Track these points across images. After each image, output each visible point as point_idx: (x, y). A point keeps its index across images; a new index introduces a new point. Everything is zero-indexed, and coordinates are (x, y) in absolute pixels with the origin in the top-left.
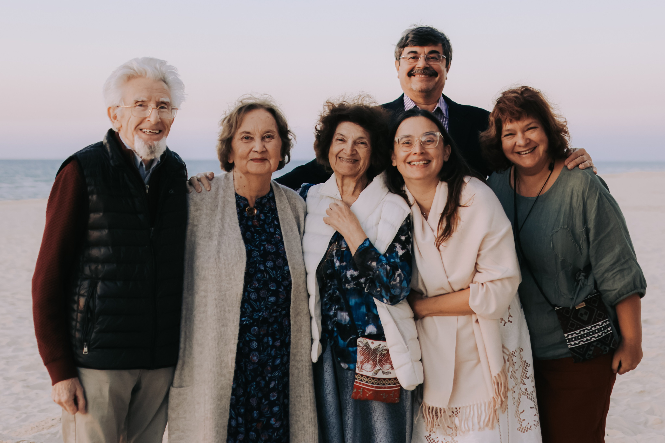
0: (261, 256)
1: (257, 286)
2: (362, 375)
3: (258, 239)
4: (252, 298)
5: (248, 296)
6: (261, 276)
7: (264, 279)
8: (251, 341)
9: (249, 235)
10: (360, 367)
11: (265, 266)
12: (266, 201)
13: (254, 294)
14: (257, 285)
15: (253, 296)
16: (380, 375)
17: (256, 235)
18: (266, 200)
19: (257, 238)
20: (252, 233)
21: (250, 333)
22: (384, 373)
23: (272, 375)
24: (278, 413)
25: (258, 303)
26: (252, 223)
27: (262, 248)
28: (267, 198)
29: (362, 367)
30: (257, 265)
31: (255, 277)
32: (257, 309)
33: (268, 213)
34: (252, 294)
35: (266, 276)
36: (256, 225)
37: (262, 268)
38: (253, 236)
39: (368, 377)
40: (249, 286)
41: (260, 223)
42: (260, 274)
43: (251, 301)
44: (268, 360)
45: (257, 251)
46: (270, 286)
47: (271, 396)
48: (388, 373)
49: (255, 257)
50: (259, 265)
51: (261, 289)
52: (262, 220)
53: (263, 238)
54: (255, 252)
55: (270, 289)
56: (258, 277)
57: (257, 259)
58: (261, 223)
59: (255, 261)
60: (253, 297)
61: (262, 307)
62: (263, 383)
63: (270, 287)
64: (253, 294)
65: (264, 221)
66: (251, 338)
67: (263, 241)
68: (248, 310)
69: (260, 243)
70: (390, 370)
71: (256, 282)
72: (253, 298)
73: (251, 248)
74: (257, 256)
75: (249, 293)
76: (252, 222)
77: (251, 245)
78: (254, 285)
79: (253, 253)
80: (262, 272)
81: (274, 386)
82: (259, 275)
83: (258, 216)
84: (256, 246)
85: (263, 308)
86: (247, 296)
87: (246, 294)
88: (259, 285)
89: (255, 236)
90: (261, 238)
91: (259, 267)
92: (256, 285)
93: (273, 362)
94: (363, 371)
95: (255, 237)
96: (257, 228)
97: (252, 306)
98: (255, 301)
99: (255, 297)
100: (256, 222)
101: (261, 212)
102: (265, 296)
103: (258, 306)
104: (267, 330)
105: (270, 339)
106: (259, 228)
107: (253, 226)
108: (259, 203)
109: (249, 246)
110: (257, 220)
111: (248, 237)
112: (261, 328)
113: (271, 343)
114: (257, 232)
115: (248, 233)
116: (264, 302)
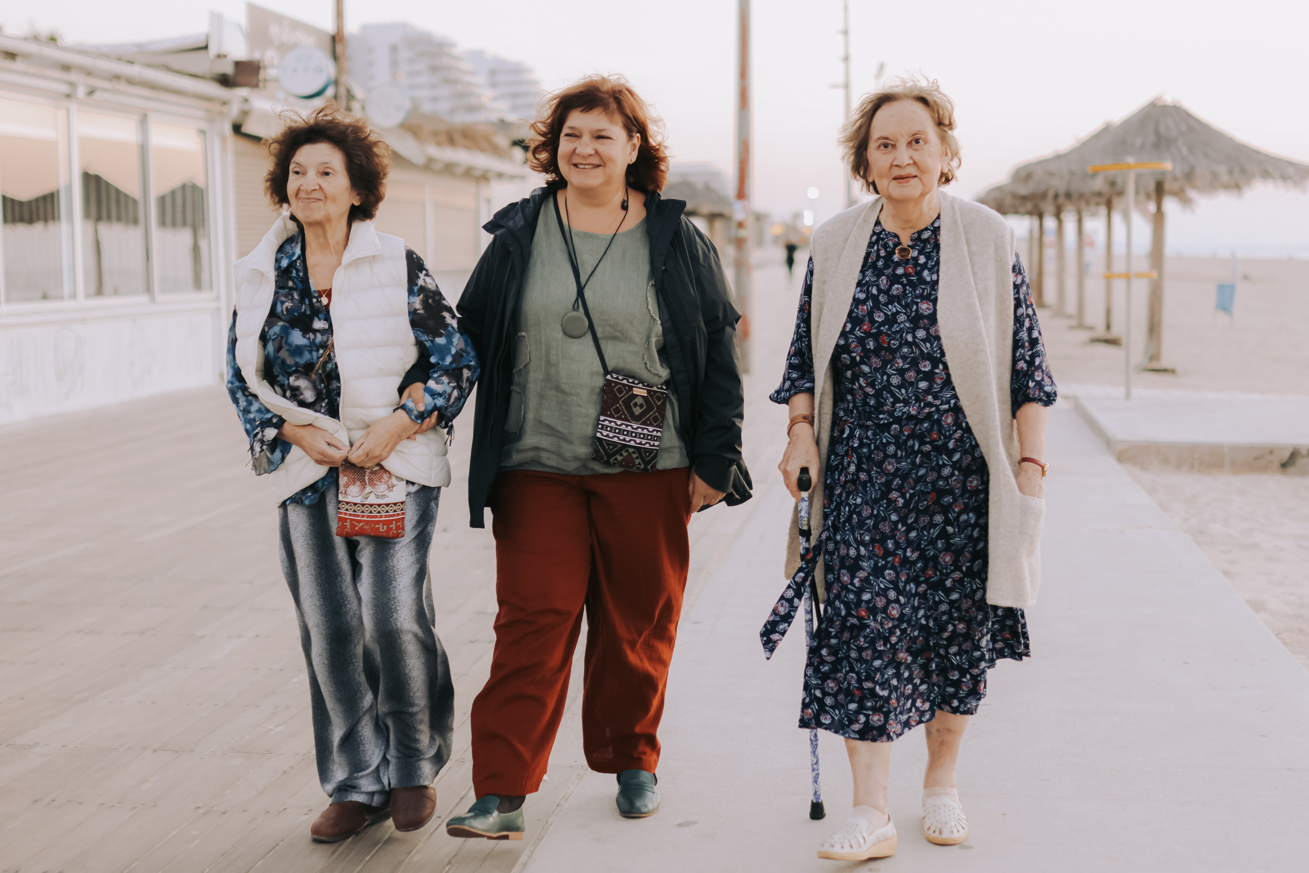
0: (910, 320)
1: (902, 367)
2: (348, 503)
3: (910, 295)
5: (888, 380)
6: (908, 350)
7: (912, 356)
8: (888, 443)
9: (898, 289)
10: (344, 492)
11: (914, 337)
13: (896, 377)
16: (372, 500)
18: (928, 234)
19: (910, 292)
20: (904, 286)
21: (889, 434)
22: (377, 497)
23: (915, 491)
25: (903, 391)
26: (905, 270)
27: (915, 307)
28: (930, 230)
29: (346, 491)
31: (900, 352)
32: (901, 399)
33: (932, 252)
34: (893, 377)
35: (914, 351)
36: (910, 273)
37: (910, 338)
38: (905, 290)
39: (355, 504)
40: (889, 366)
41: (916, 269)
42: (906, 346)
43: (892, 388)
44: (911, 470)
45: (905, 314)
46: (921, 366)
48: (384, 496)
49: (902, 322)
50: (906, 334)
51: (908, 370)
52: (920, 265)
53: (917, 292)
54: (901, 315)
55: (921, 369)
56: (903, 351)
57: (905, 325)
58: (919, 268)
59: (901, 328)
60: (894, 381)
65: (924, 266)
67: (917, 297)
68: (888, 401)
70: (386, 493)
71: (900, 361)
73: (897, 310)
74: (904, 321)
75: (889, 376)
76: (905, 268)
77: (899, 303)
78: (896, 365)
79: (899, 317)
80: (909, 344)
82: (905, 350)
83: (916, 259)
84: (906, 306)
85: (910, 397)
86: (885, 381)
87: (885, 378)
88: (904, 365)
89: (907, 290)
90: (915, 292)
93: (917, 472)
94: (348, 496)
95: (907, 292)
96: (912, 279)
97: (893, 395)
98: (899, 387)
99: (899, 382)
100: (911, 268)
101: (920, 253)
102: (913, 380)
103: (902, 394)
104: (913, 430)
105: (916, 442)
106: (914, 277)
107: (906, 275)
108: (916, 239)
109: (895, 306)
110: (913, 265)
111: (895, 293)
112: (905, 426)
113: (916, 447)
114: (910, 283)
115: (896, 286)
116: (912, 388)
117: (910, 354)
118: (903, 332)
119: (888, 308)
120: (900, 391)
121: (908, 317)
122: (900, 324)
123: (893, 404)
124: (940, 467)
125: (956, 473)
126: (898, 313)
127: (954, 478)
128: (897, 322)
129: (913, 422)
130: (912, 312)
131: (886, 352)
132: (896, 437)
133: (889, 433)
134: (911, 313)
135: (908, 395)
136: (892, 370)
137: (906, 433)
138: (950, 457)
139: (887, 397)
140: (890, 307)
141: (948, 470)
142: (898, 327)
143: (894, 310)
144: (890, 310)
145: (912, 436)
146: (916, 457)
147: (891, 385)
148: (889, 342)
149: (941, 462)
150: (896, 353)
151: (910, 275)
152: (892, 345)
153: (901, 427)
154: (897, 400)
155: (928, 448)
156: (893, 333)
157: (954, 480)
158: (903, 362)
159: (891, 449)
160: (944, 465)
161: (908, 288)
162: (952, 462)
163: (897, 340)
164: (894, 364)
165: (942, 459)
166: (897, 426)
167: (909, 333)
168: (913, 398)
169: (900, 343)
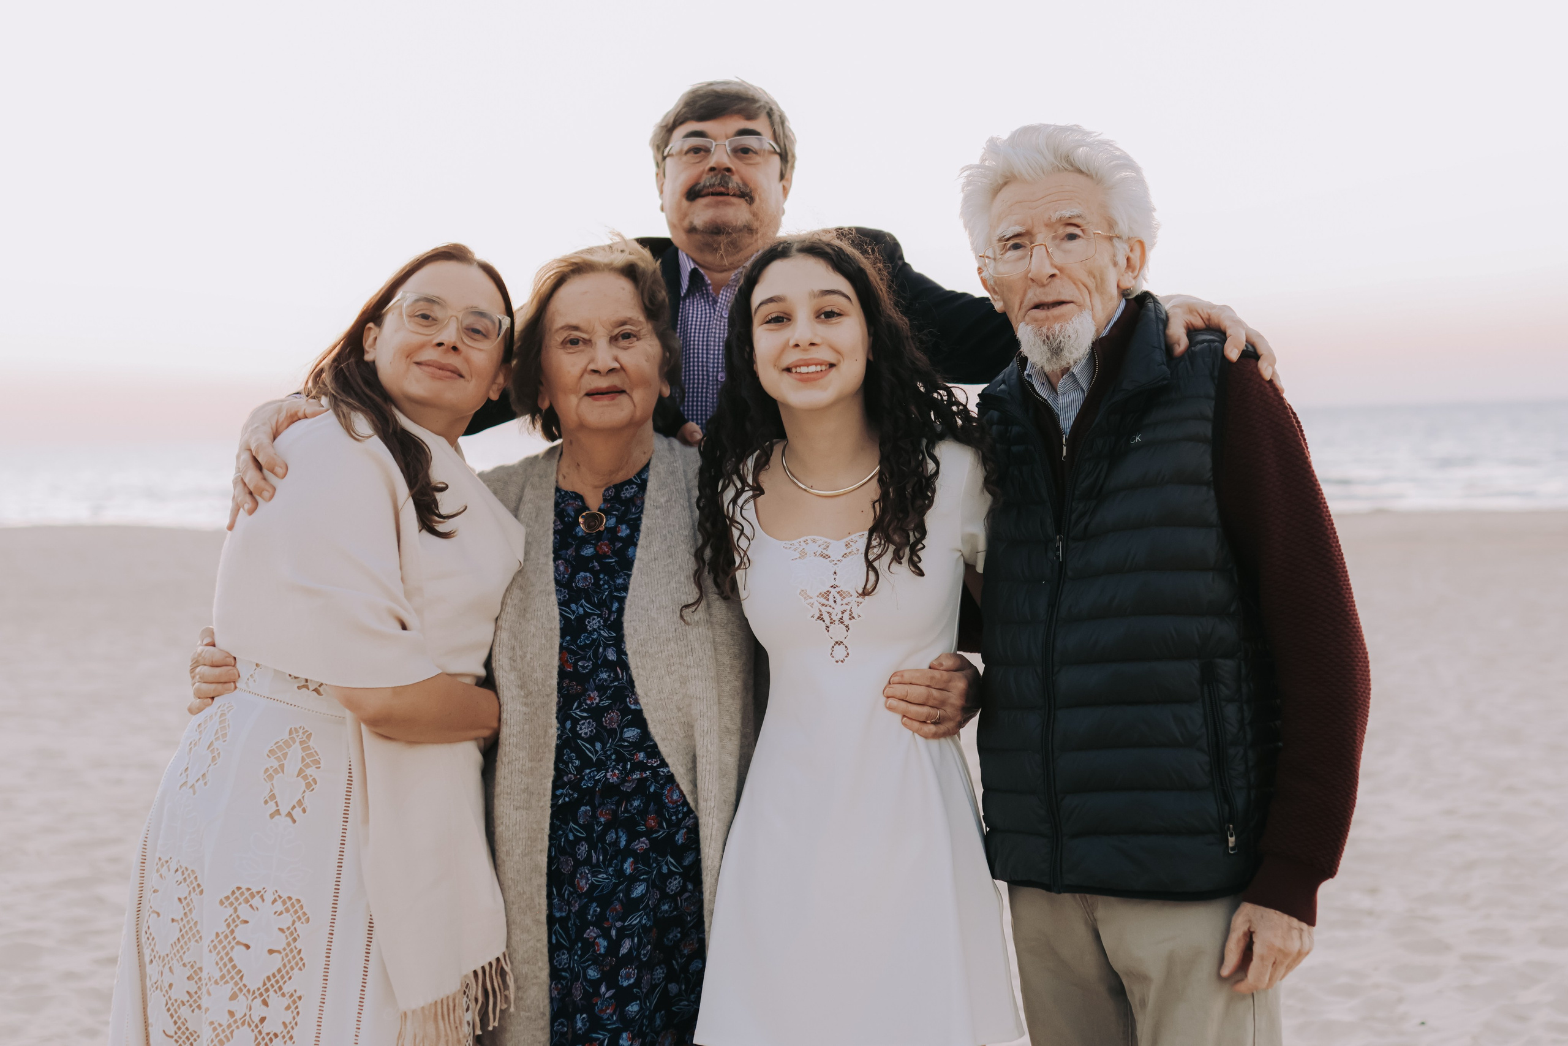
1: (597, 704)
3: (606, 586)
4: (583, 735)
5: (572, 730)
6: (609, 676)
7: (616, 683)
8: (578, 840)
9: (585, 578)
12: (633, 490)
13: (589, 723)
14: (597, 701)
15: (585, 729)
17: (604, 577)
18: (632, 488)
19: (606, 582)
20: (595, 574)
23: (626, 924)
24: (637, 1017)
25: (598, 746)
26: (595, 549)
27: (616, 605)
30: (601, 650)
31: (594, 680)
32: (594, 760)
33: (640, 518)
34: (583, 724)
35: (621, 676)
36: (605, 553)
37: (611, 655)
38: (597, 579)
40: (576, 705)
41: (614, 546)
42: (606, 672)
44: (616, 885)
45: (599, 616)
46: (630, 701)
47: (621, 976)
49: (595, 630)
50: (604, 650)
52: (621, 539)
54: (594, 619)
55: (629, 708)
56: (600, 680)
57: (600, 634)
58: (619, 545)
60: (586, 731)
61: (609, 753)
62: (603, 943)
63: (629, 704)
64: (586, 724)
65: (629, 541)
66: (578, 834)
67: (618, 589)
68: (570, 765)
69: (611, 593)
71: (594, 694)
72: (586, 733)
73: (584, 610)
74: (599, 627)
75: (575, 721)
76: (595, 546)
77: (589, 601)
78: (588, 702)
79: (589, 622)
81: (630, 949)
82: (605, 676)
83: (612, 531)
84: (600, 605)
85: (610, 756)
86: (570, 730)
87: (568, 724)
88: (601, 700)
89: (601, 579)
90: (614, 582)
91: (605, 655)
92: (595, 699)
93: (628, 891)
95: (601, 582)
96: (607, 561)
97: (581, 755)
98: (591, 740)
99: (591, 731)
100: (606, 545)
101: (620, 520)
102: (615, 726)
103: (597, 752)
104: (615, 813)
105: (621, 834)
106: (612, 558)
107: (598, 556)
108: (612, 498)
109: (582, 606)
110: (609, 540)
111: (580, 585)
112: (599, 807)
113: (623, 843)
114: (607, 569)
115: (582, 574)
116: (613, 740)
117: (612, 682)
118: (599, 645)
119: (569, 608)
120: (594, 746)
121: (605, 621)
122: (591, 633)
123: (580, 770)
124: (665, 878)
125: (690, 887)
126: (587, 615)
127: (687, 895)
128: (586, 630)
129: (615, 799)
130: (611, 612)
131: (571, 681)
132: (588, 828)
133: (576, 823)
134: (609, 616)
135: (605, 753)
136: (581, 711)
137: (602, 820)
138: (679, 860)
139: (571, 758)
140: (573, 606)
141: (677, 881)
142: (587, 638)
143: (581, 611)
144: (574, 612)
145: (613, 824)
146: (624, 861)
147: (579, 736)
148: (575, 665)
149: (665, 870)
150: (589, 682)
151: (605, 556)
152: (580, 669)
153: (594, 809)
154: (586, 762)
155: (642, 844)
156: (579, 647)
157: (686, 900)
158: (600, 697)
159: (583, 848)
160: (671, 874)
161: (601, 576)
162: (683, 867)
163: (590, 659)
164: (585, 700)
165: (667, 864)
166: (588, 808)
167: (609, 646)
168: (613, 757)
169: (595, 665)
